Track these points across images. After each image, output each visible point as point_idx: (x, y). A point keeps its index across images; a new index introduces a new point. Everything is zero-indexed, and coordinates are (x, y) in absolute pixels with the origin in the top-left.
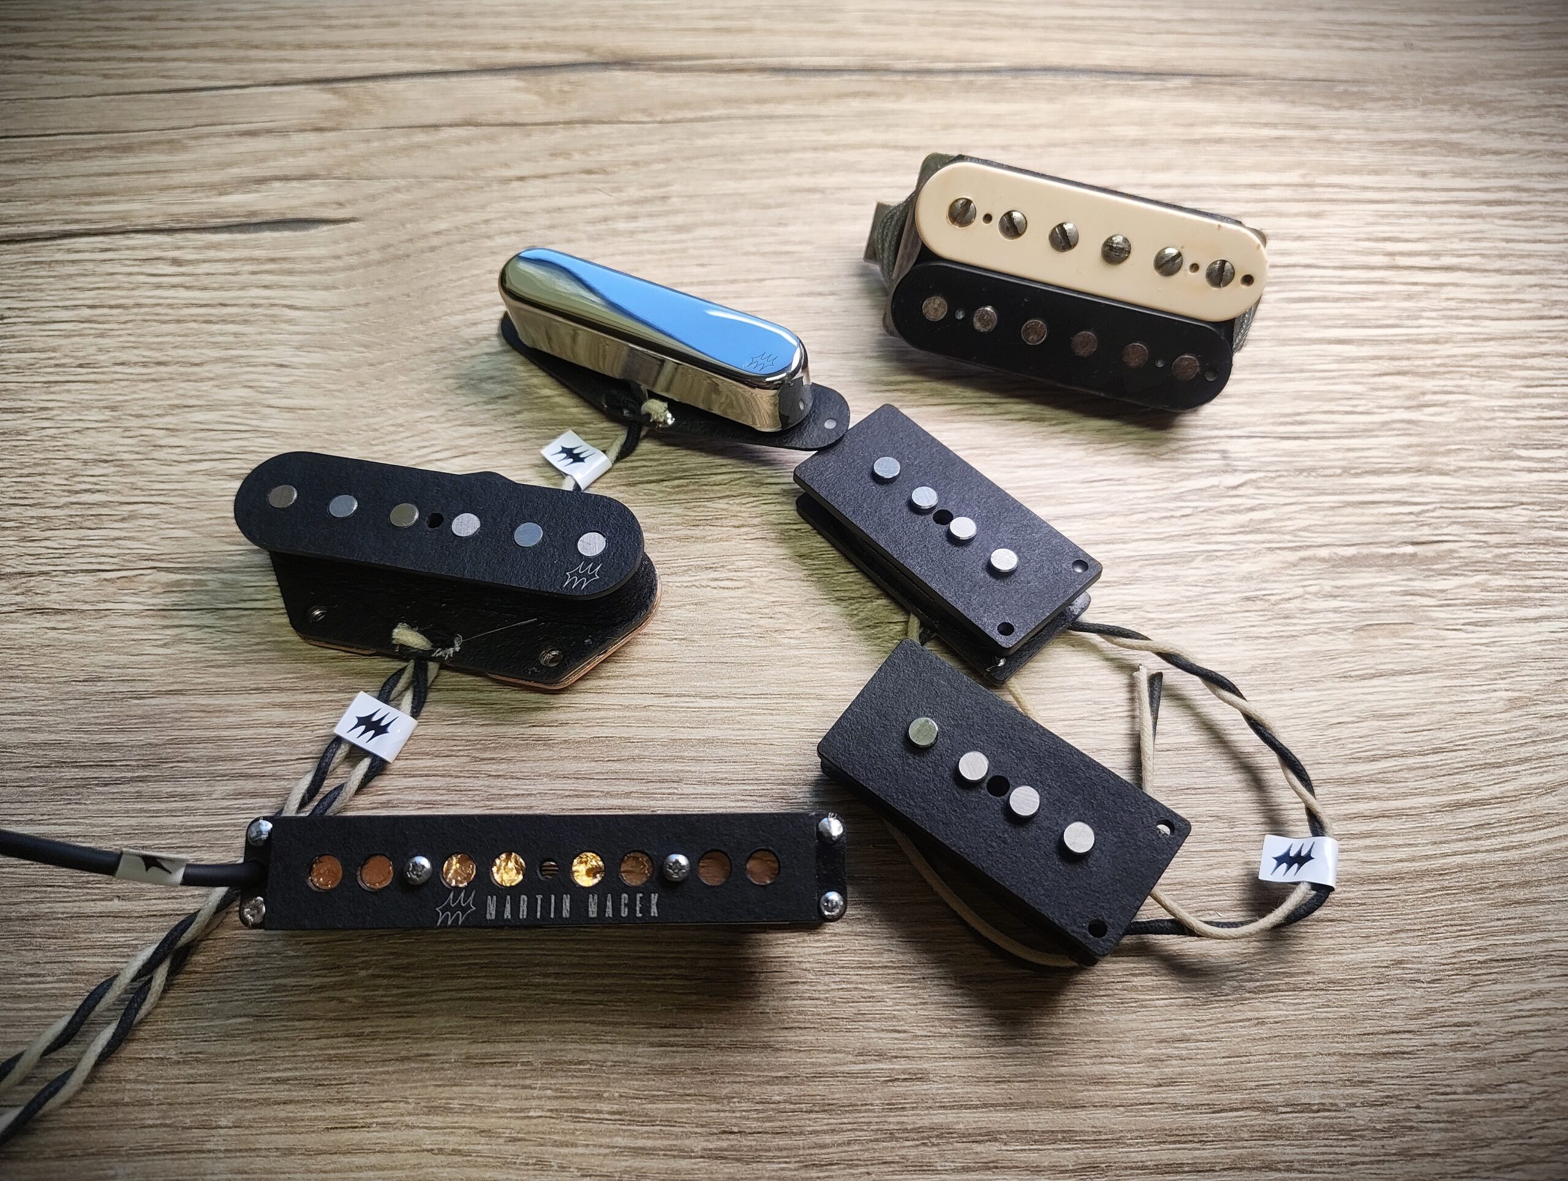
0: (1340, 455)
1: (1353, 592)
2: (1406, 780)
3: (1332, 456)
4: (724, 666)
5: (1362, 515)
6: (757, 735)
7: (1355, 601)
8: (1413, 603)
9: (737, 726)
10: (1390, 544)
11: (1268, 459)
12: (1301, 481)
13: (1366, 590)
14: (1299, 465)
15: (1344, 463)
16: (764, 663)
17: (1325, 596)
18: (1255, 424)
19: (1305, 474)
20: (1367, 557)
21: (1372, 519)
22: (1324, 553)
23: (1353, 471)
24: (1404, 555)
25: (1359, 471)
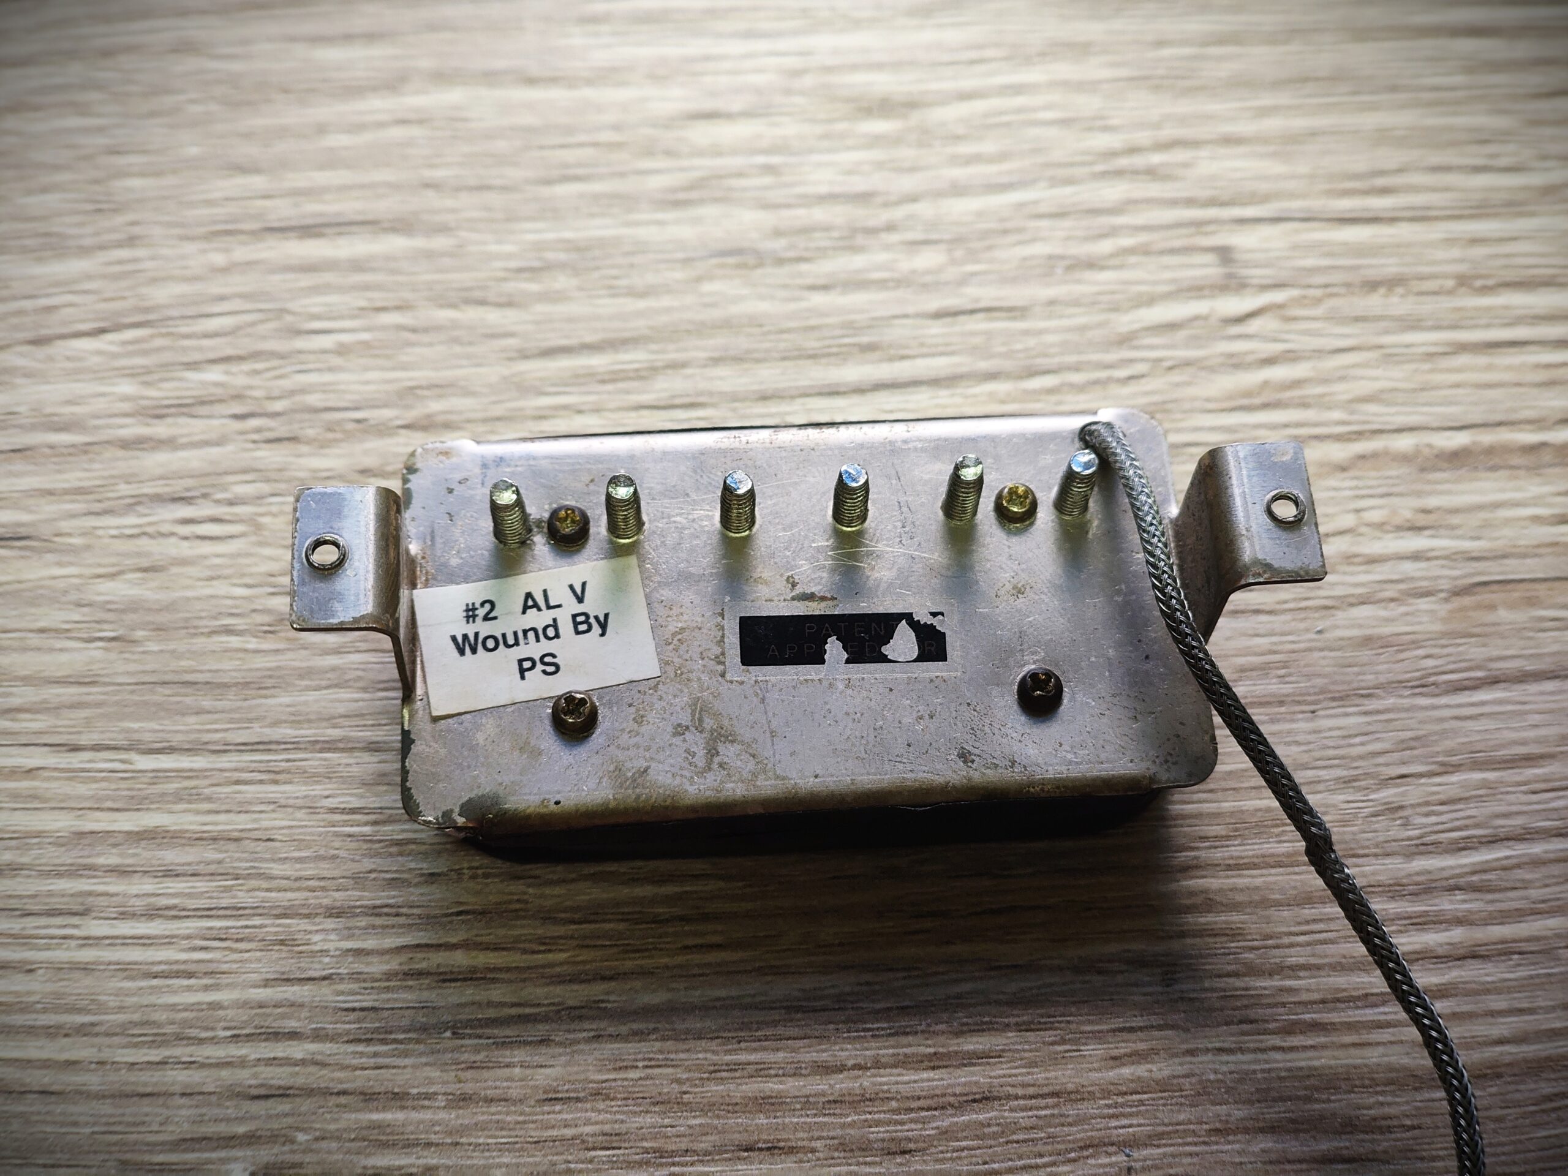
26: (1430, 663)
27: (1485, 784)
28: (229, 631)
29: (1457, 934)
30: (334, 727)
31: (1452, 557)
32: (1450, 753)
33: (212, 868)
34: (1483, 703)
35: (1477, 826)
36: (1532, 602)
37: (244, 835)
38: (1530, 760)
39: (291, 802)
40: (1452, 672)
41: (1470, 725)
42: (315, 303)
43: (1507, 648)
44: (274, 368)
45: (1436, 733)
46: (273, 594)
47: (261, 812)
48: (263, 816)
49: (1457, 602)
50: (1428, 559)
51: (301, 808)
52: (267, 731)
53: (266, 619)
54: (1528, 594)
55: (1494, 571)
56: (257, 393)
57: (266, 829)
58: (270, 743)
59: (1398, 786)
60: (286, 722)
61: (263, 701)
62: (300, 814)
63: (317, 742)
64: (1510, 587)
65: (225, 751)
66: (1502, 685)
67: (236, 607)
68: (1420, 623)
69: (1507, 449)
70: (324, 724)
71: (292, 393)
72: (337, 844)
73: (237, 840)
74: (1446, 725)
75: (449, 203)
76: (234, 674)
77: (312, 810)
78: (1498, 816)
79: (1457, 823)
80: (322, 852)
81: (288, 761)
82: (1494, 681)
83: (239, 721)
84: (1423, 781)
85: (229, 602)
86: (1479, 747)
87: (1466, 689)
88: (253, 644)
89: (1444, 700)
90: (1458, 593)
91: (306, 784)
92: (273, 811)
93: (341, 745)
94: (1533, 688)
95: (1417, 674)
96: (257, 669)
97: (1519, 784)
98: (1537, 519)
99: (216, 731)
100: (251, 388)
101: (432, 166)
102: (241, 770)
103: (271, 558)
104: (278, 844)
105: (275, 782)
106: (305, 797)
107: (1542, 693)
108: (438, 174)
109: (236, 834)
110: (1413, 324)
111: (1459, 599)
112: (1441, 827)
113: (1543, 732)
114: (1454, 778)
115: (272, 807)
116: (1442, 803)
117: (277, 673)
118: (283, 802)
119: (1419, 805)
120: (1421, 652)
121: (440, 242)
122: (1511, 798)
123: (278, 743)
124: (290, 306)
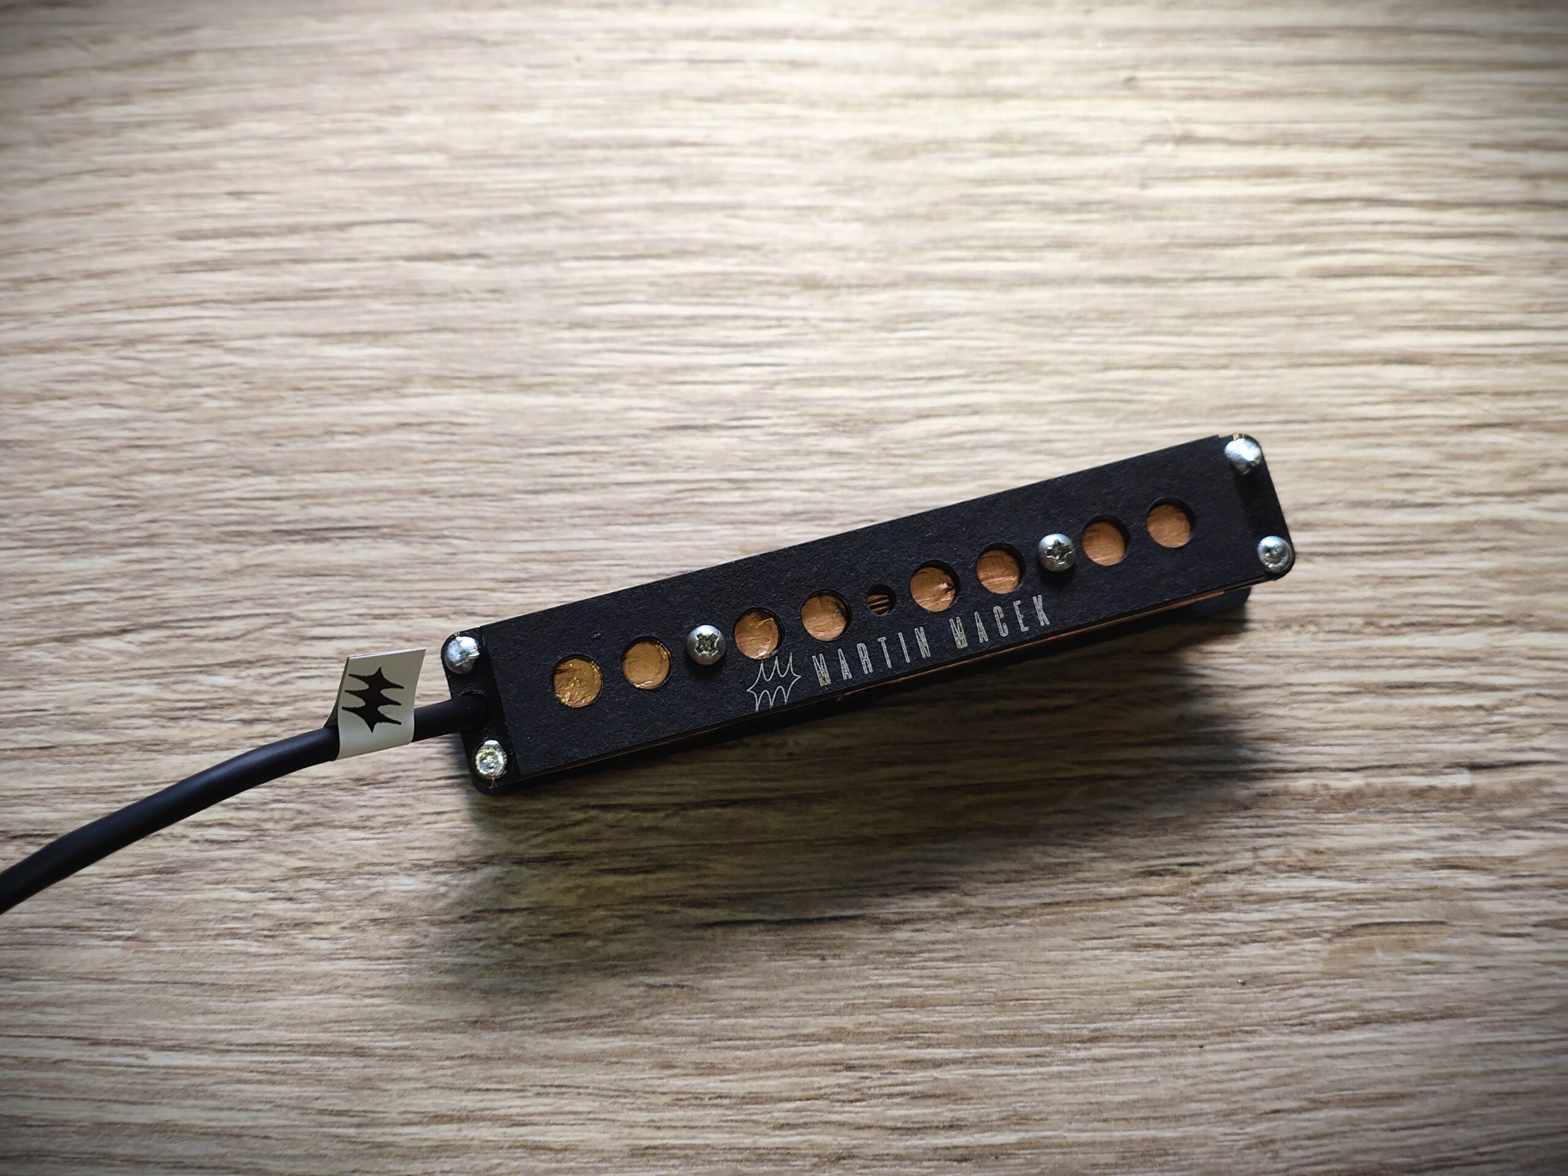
0: (1367, 592)
1: (1344, 862)
3: (1353, 593)
4: (197, 991)
5: (1388, 710)
6: (242, 1119)
8: (1450, 884)
9: (210, 1103)
10: (1428, 768)
15: (1371, 607)
16: (268, 987)
17: (1292, 869)
20: (1381, 794)
21: (1403, 720)
23: (1386, 622)
24: (1453, 790)
25: (1397, 622)
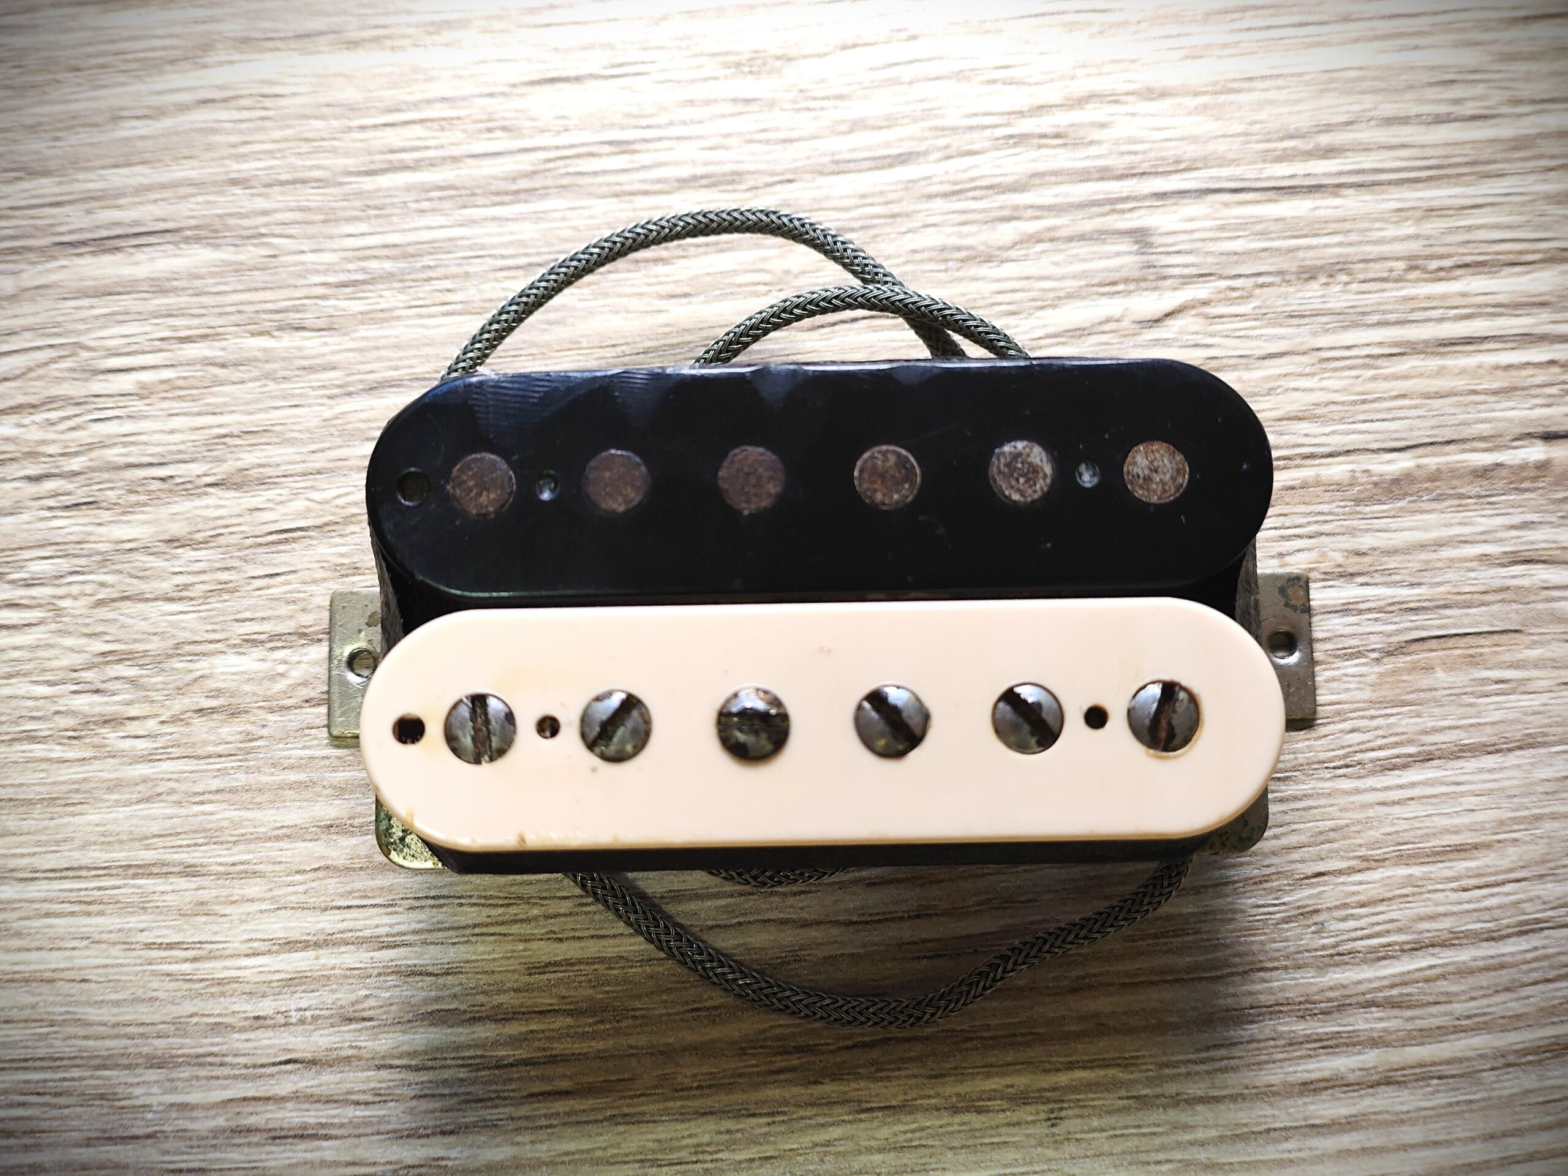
2: (1449, 998)
7: (1395, 584)
11: (1238, 245)
12: (1311, 294)
13: (1423, 556)
14: (1310, 258)
18: (1223, 162)
19: (1323, 279)
22: (1337, 470)
26: (1356, 737)
27: (1410, 881)
28: (31, 738)
29: (1371, 1058)
30: (148, 848)
31: (1385, 609)
32: (1371, 846)
33: (26, 1014)
34: (1413, 785)
35: (1399, 930)
36: (1473, 661)
37: (56, 975)
38: (1461, 850)
39: (105, 936)
40: (1380, 748)
41: (1396, 810)
42: (113, 335)
43: (1444, 717)
44: (68, 418)
45: (1359, 822)
46: (75, 692)
47: (74, 949)
48: (76, 953)
49: (1389, 664)
50: (1361, 612)
51: (114, 944)
52: (76, 854)
53: (70, 722)
54: (1471, 651)
55: (1433, 623)
56: (51, 449)
57: (80, 969)
58: (80, 868)
59: (1311, 885)
60: (95, 843)
61: (71, 819)
62: (115, 951)
63: (129, 866)
64: (1451, 642)
65: (33, 879)
66: (1436, 762)
67: (38, 709)
68: (1348, 690)
69: (1455, 473)
70: (137, 844)
71: (91, 447)
72: (155, 985)
73: (51, 981)
74: (1371, 813)
75: (261, 204)
76: (38, 788)
77: (128, 946)
78: (1421, 919)
79: (1377, 928)
80: (140, 993)
81: (100, 889)
82: (1427, 758)
83: (46, 843)
84: (1341, 879)
85: (30, 703)
86: (1407, 836)
87: (1394, 768)
88: (57, 752)
89: (1370, 782)
90: (1390, 653)
91: (120, 915)
92: (87, 947)
93: (155, 870)
94: (1471, 764)
95: (1341, 752)
96: (63, 783)
97: (1450, 880)
98: (1484, 559)
99: (23, 855)
100: (44, 442)
101: (242, 158)
102: (51, 901)
103: (72, 650)
104: (93, 986)
105: (89, 914)
106: (120, 930)
107: (1481, 771)
108: (248, 167)
109: (49, 975)
110: (1354, 319)
111: (1392, 659)
112: (1359, 933)
113: (1478, 817)
114: (1376, 875)
115: (85, 943)
116: (1362, 906)
117: (85, 787)
118: (97, 937)
119: (1337, 908)
120: (1347, 725)
121: (251, 253)
122: (1440, 896)
123: (88, 868)
124: (83, 339)
